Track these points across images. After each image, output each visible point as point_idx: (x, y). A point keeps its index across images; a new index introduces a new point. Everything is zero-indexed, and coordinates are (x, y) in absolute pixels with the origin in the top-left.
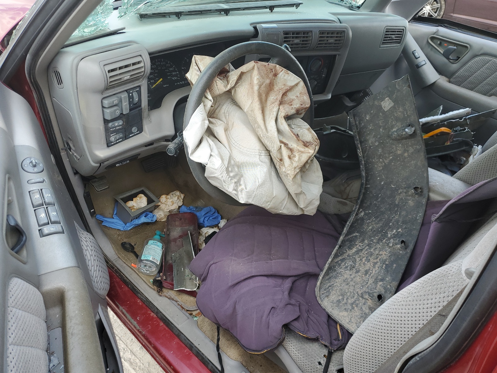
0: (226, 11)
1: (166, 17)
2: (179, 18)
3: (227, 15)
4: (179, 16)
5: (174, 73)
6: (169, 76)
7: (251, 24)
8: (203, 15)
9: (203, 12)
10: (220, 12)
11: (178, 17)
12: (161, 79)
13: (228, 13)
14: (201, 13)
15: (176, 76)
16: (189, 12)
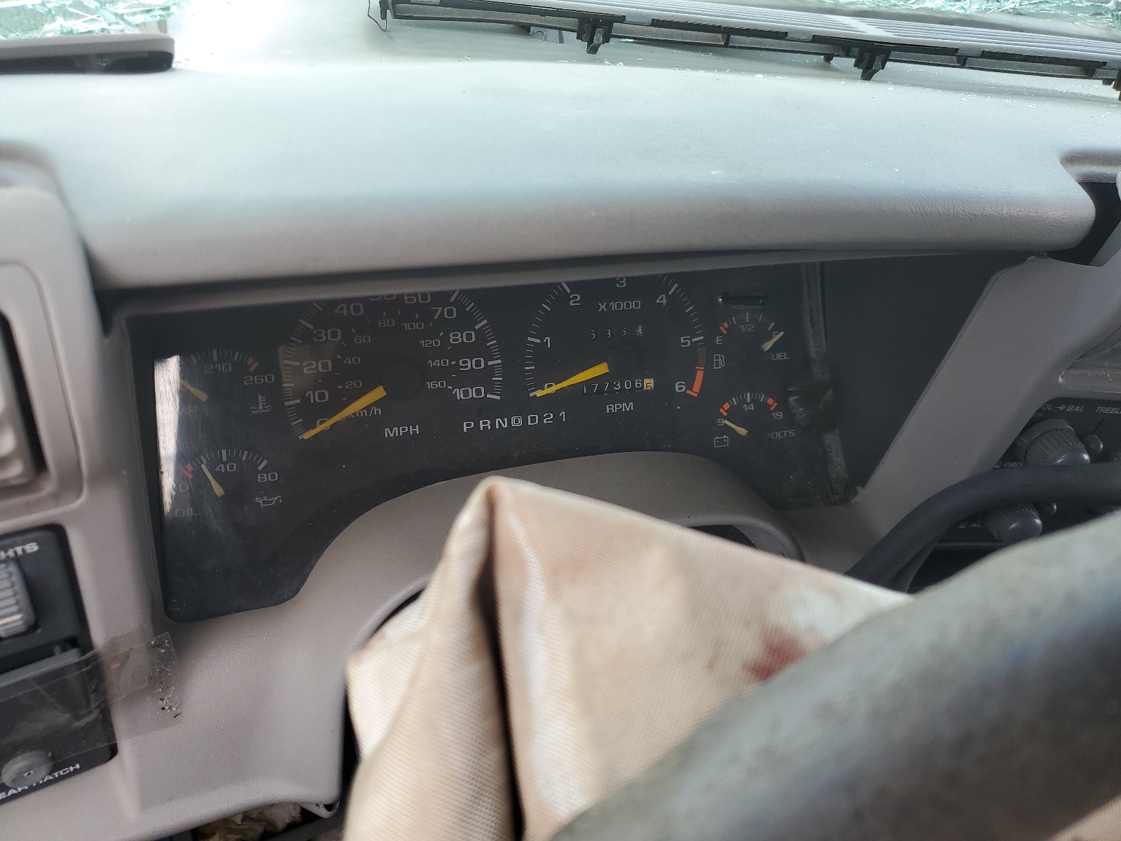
0: (867, 55)
1: (533, 36)
2: (593, 50)
3: (868, 75)
4: (598, 38)
5: (471, 364)
6: (439, 374)
7: (1071, 159)
8: (731, 55)
9: (737, 39)
10: (828, 58)
11: (590, 41)
12: (378, 393)
13: (878, 63)
14: (726, 45)
15: (481, 378)
16: (656, 23)
